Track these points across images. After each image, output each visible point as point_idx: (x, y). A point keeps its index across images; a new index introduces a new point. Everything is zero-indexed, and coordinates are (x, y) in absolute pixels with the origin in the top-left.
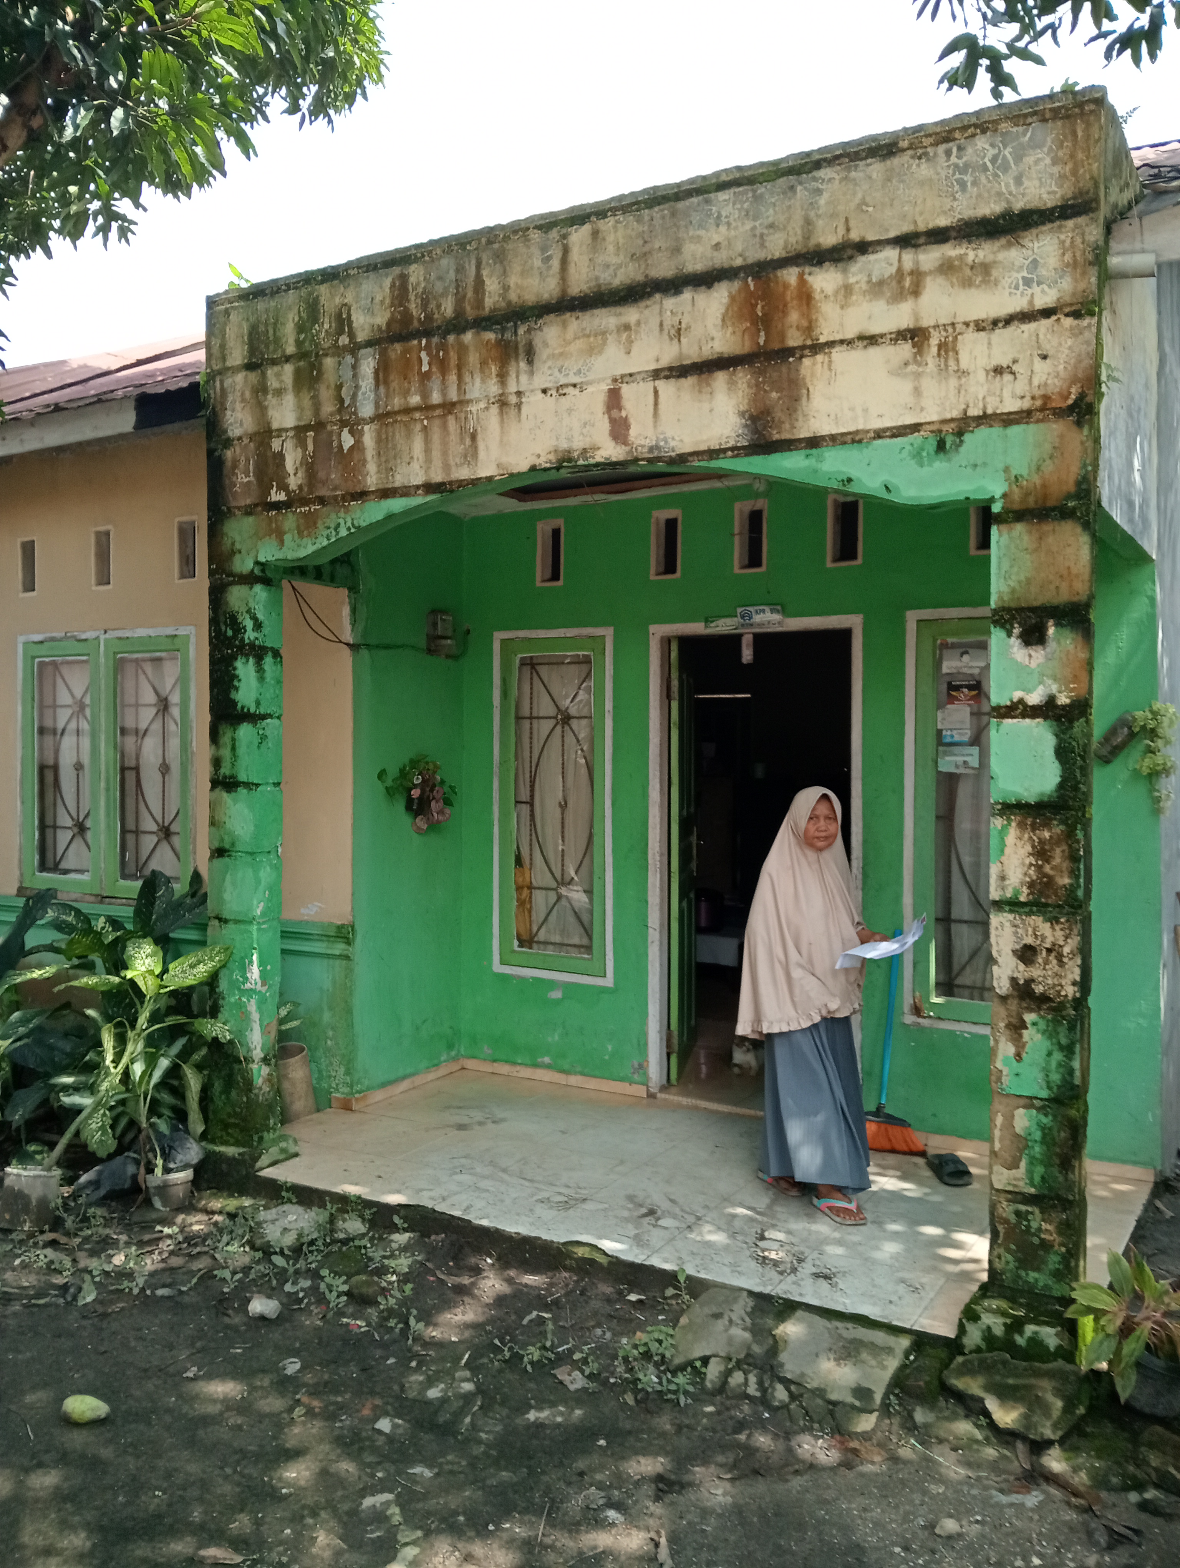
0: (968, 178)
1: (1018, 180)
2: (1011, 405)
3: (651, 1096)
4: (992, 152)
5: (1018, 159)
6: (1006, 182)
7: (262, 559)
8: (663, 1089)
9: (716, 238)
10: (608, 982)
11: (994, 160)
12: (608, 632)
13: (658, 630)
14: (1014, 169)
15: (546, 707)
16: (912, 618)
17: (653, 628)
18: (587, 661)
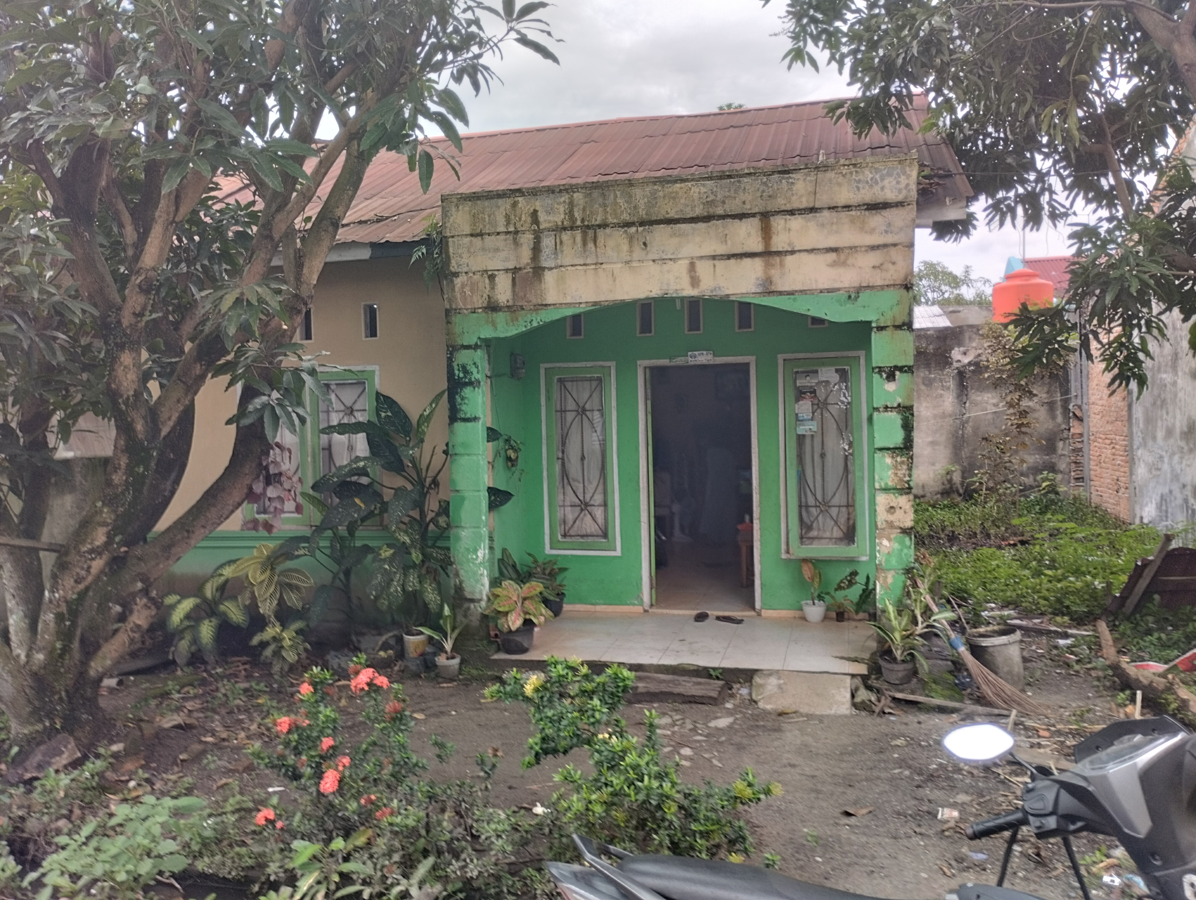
0: (860, 185)
1: (882, 188)
2: (879, 283)
3: (646, 611)
4: (870, 176)
5: (882, 179)
6: (876, 189)
7: (482, 337)
8: (652, 605)
9: (743, 199)
10: (618, 553)
11: (872, 179)
12: (612, 364)
13: (642, 363)
14: (880, 185)
15: (571, 405)
16: (780, 357)
17: (639, 362)
18: (600, 380)
